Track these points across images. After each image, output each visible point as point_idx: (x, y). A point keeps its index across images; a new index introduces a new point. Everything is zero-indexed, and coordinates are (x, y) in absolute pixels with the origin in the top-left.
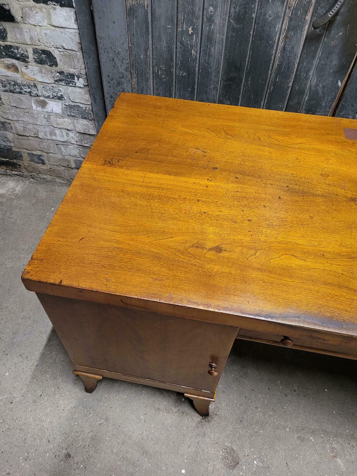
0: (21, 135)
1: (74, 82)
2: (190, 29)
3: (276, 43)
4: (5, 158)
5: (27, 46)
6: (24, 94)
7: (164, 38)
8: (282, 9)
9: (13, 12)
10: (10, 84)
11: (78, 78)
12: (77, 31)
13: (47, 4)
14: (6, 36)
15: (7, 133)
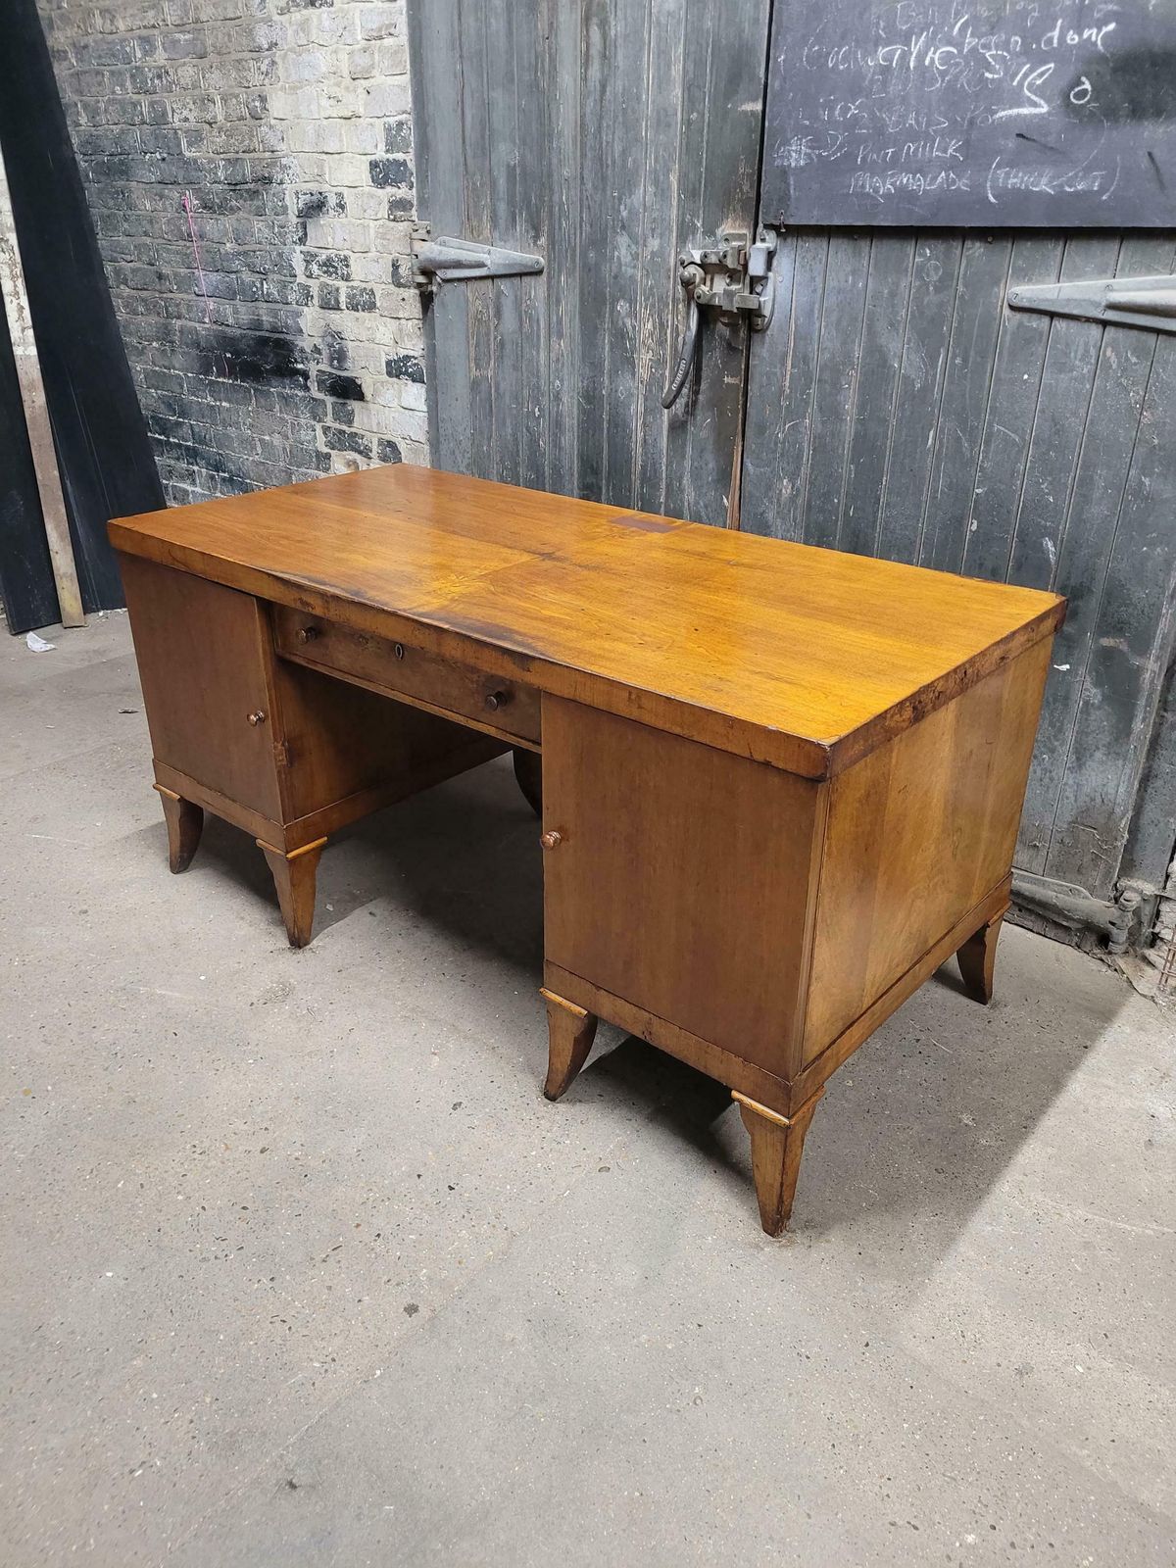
2: (537, 409)
3: (634, 433)
5: (372, 435)
7: (508, 422)
8: (634, 384)
9: (365, 389)
12: (426, 414)
13: (399, 378)
14: (354, 419)
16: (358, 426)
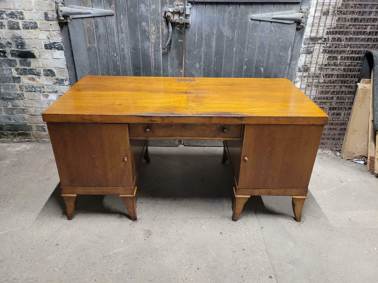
0: (33, 115)
1: (63, 83)
2: (115, 54)
3: (151, 57)
4: (22, 131)
5: (41, 68)
6: (37, 92)
7: (104, 58)
8: (150, 44)
9: (35, 54)
10: (30, 87)
11: (66, 81)
12: (65, 60)
13: (51, 50)
14: (31, 65)
15: (25, 115)
16: (32, 66)
